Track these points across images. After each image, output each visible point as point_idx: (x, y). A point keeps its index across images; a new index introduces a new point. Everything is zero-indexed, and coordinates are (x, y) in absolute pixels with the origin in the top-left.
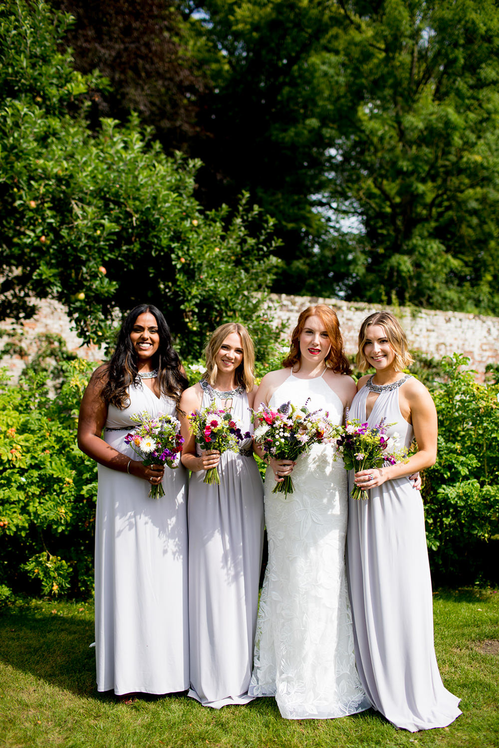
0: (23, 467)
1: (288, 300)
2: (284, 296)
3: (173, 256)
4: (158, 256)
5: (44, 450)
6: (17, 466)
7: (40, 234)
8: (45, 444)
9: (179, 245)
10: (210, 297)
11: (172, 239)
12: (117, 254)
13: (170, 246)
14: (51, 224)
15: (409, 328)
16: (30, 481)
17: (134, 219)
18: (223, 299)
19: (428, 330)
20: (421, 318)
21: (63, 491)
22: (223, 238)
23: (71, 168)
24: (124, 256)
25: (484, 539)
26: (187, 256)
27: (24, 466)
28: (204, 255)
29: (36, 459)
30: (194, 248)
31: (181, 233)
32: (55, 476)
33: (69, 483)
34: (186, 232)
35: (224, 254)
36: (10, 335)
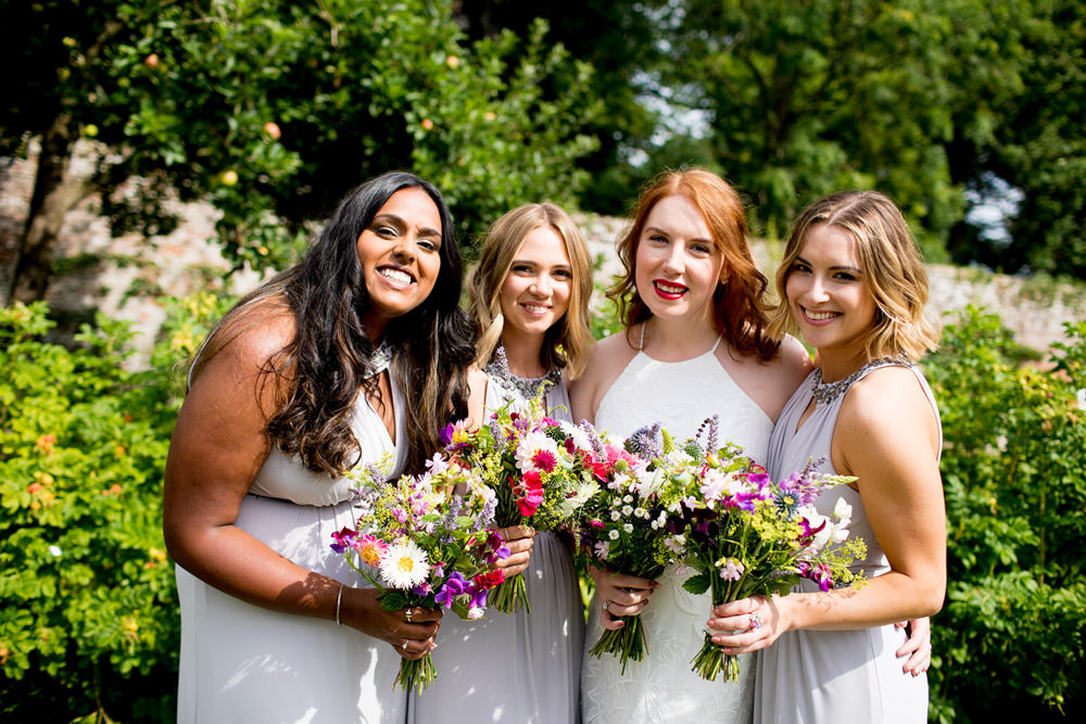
0: (54, 523)
3: (409, 117)
4: (382, 115)
5: (107, 485)
6: (42, 521)
7: (147, 51)
8: (110, 474)
9: (421, 95)
10: (476, 195)
11: (408, 87)
12: (306, 109)
13: (404, 97)
14: (167, 31)
16: (67, 554)
17: (334, 33)
21: (144, 578)
22: (502, 96)
24: (319, 114)
25: (1055, 707)
26: (434, 118)
27: (57, 522)
29: (87, 505)
30: (448, 102)
31: (424, 76)
32: (125, 546)
33: (156, 561)
34: (436, 73)
35: (504, 124)
36: (140, 265)
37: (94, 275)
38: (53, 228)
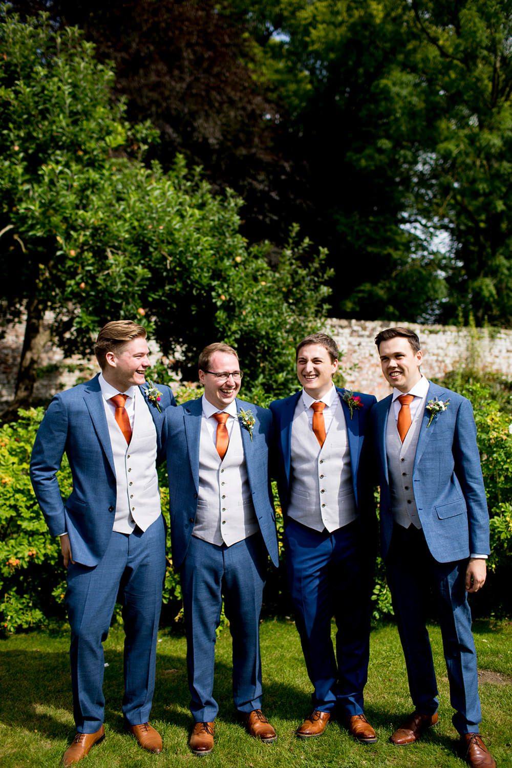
1: (358, 326)
2: (354, 321)
3: (213, 294)
4: (200, 295)
7: (80, 281)
9: (219, 282)
10: (251, 332)
11: (212, 278)
12: (161, 294)
13: (211, 284)
14: (89, 271)
15: (488, 349)
17: (168, 262)
18: (263, 333)
19: (508, 351)
20: (500, 338)
23: (107, 218)
24: (168, 296)
26: (226, 294)
28: (243, 293)
30: (234, 285)
31: (221, 271)
34: (226, 270)
35: (270, 287)
36: (81, 370)
37: (56, 377)
38: (35, 358)
